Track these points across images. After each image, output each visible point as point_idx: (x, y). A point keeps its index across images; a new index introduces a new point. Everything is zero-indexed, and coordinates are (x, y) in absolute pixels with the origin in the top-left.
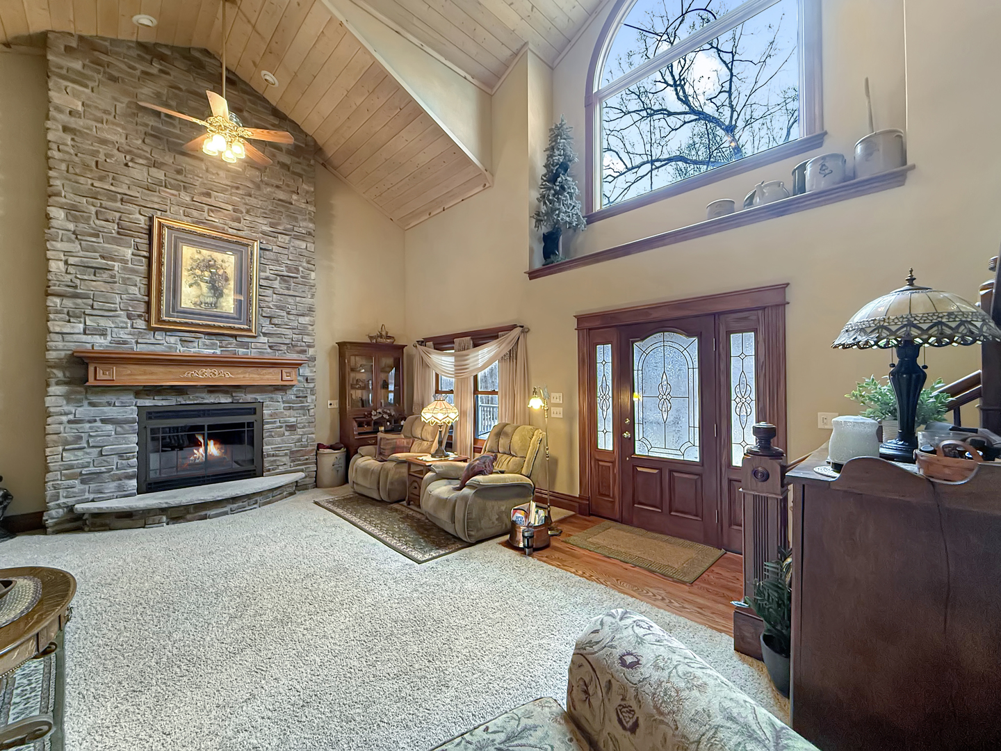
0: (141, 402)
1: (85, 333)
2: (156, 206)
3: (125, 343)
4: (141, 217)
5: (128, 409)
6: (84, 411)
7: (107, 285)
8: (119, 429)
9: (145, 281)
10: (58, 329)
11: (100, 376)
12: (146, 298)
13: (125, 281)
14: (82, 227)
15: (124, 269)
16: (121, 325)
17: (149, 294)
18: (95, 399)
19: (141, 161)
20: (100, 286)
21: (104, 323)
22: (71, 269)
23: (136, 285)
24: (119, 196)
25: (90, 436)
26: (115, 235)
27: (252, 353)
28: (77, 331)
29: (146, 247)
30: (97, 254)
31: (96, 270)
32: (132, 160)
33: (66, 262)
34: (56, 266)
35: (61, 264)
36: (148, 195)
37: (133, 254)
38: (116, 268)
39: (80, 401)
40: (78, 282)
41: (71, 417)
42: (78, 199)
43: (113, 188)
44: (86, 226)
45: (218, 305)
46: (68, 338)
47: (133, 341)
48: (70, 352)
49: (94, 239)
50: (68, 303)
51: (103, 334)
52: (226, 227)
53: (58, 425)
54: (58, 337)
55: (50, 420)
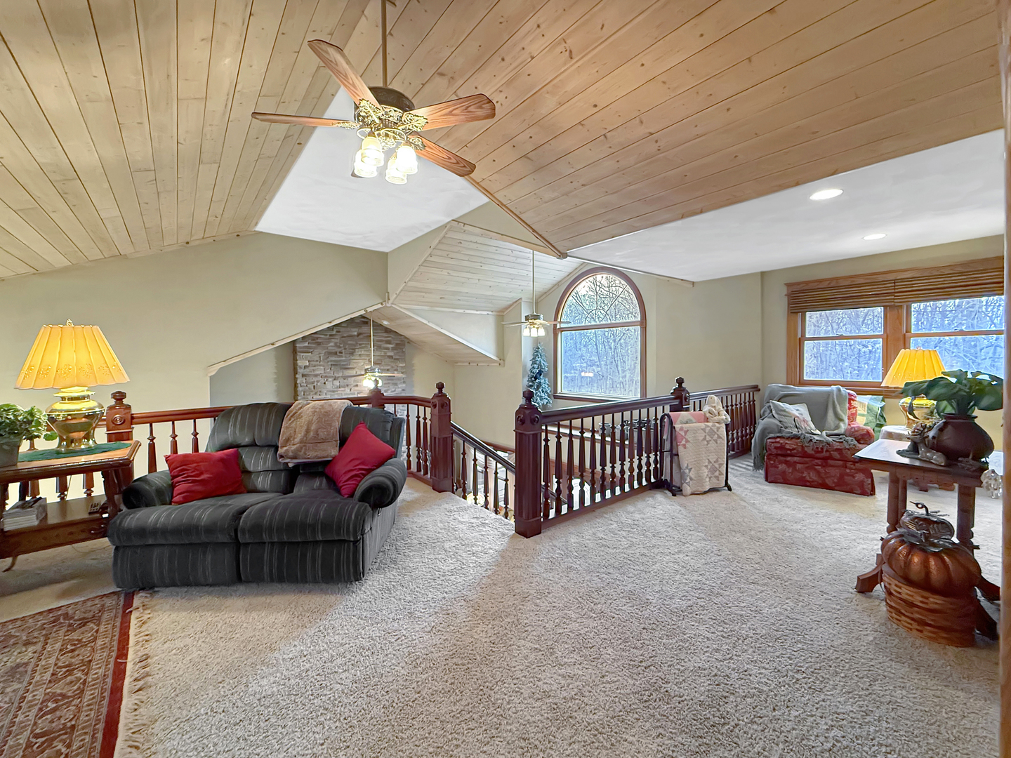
32: (327, 380)
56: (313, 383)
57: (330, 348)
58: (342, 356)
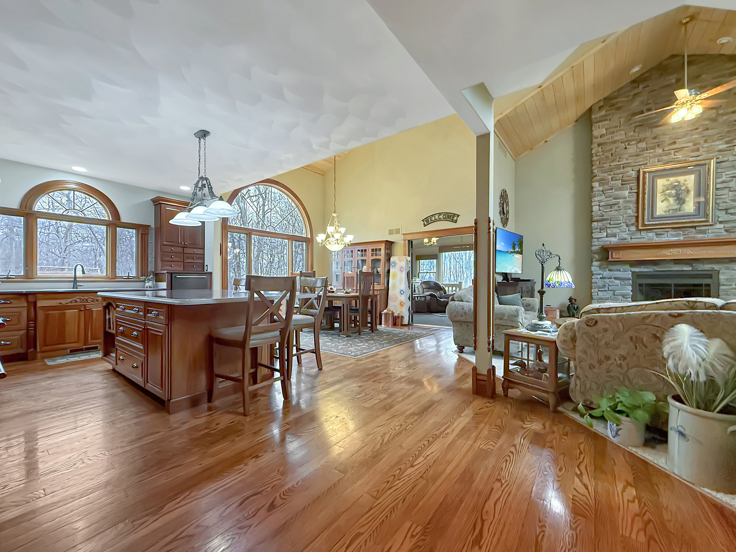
0: (634, 269)
1: (607, 237)
2: (642, 163)
3: (625, 239)
4: (634, 172)
5: (627, 273)
6: (606, 273)
7: (617, 212)
8: (622, 283)
9: (635, 206)
10: (596, 237)
11: (614, 256)
12: (636, 214)
13: (626, 208)
14: (606, 187)
15: (625, 202)
16: (623, 230)
17: (637, 212)
18: (611, 267)
19: (634, 142)
20: (613, 213)
21: (615, 231)
22: (601, 208)
23: (630, 209)
24: (622, 166)
25: (609, 285)
26: (620, 186)
27: (710, 236)
28: (604, 236)
29: (636, 187)
30: (612, 198)
31: (611, 206)
32: (628, 144)
33: (599, 206)
34: (595, 208)
35: (597, 207)
36: (637, 159)
37: (629, 193)
38: (621, 202)
39: (605, 268)
40: (604, 213)
41: (601, 276)
42: (604, 175)
43: (619, 163)
44: (607, 186)
45: (682, 209)
46: (600, 240)
47: (629, 238)
48: (601, 246)
49: (611, 191)
50: (600, 224)
51: (615, 236)
52: (688, 158)
53: (596, 279)
54: (596, 240)
55: (593, 277)
56: (611, 150)
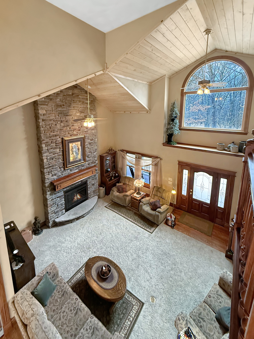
0: (64, 190)
4: (60, 139)
5: (62, 192)
10: (47, 178)
11: (58, 188)
12: (63, 162)
16: (59, 171)
19: (59, 122)
20: (54, 162)
21: (55, 172)
23: (61, 159)
24: (55, 135)
26: (55, 146)
27: (85, 168)
28: (51, 176)
29: (62, 147)
30: (52, 154)
31: (53, 158)
35: (46, 160)
36: (61, 132)
37: (59, 150)
38: (56, 156)
40: (50, 163)
42: (47, 140)
44: (49, 147)
45: (77, 157)
47: (61, 174)
48: (50, 183)
49: (51, 150)
50: (48, 170)
51: (55, 175)
57: (57, 102)
58: (64, 108)
